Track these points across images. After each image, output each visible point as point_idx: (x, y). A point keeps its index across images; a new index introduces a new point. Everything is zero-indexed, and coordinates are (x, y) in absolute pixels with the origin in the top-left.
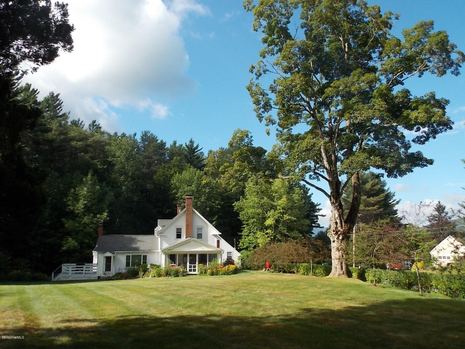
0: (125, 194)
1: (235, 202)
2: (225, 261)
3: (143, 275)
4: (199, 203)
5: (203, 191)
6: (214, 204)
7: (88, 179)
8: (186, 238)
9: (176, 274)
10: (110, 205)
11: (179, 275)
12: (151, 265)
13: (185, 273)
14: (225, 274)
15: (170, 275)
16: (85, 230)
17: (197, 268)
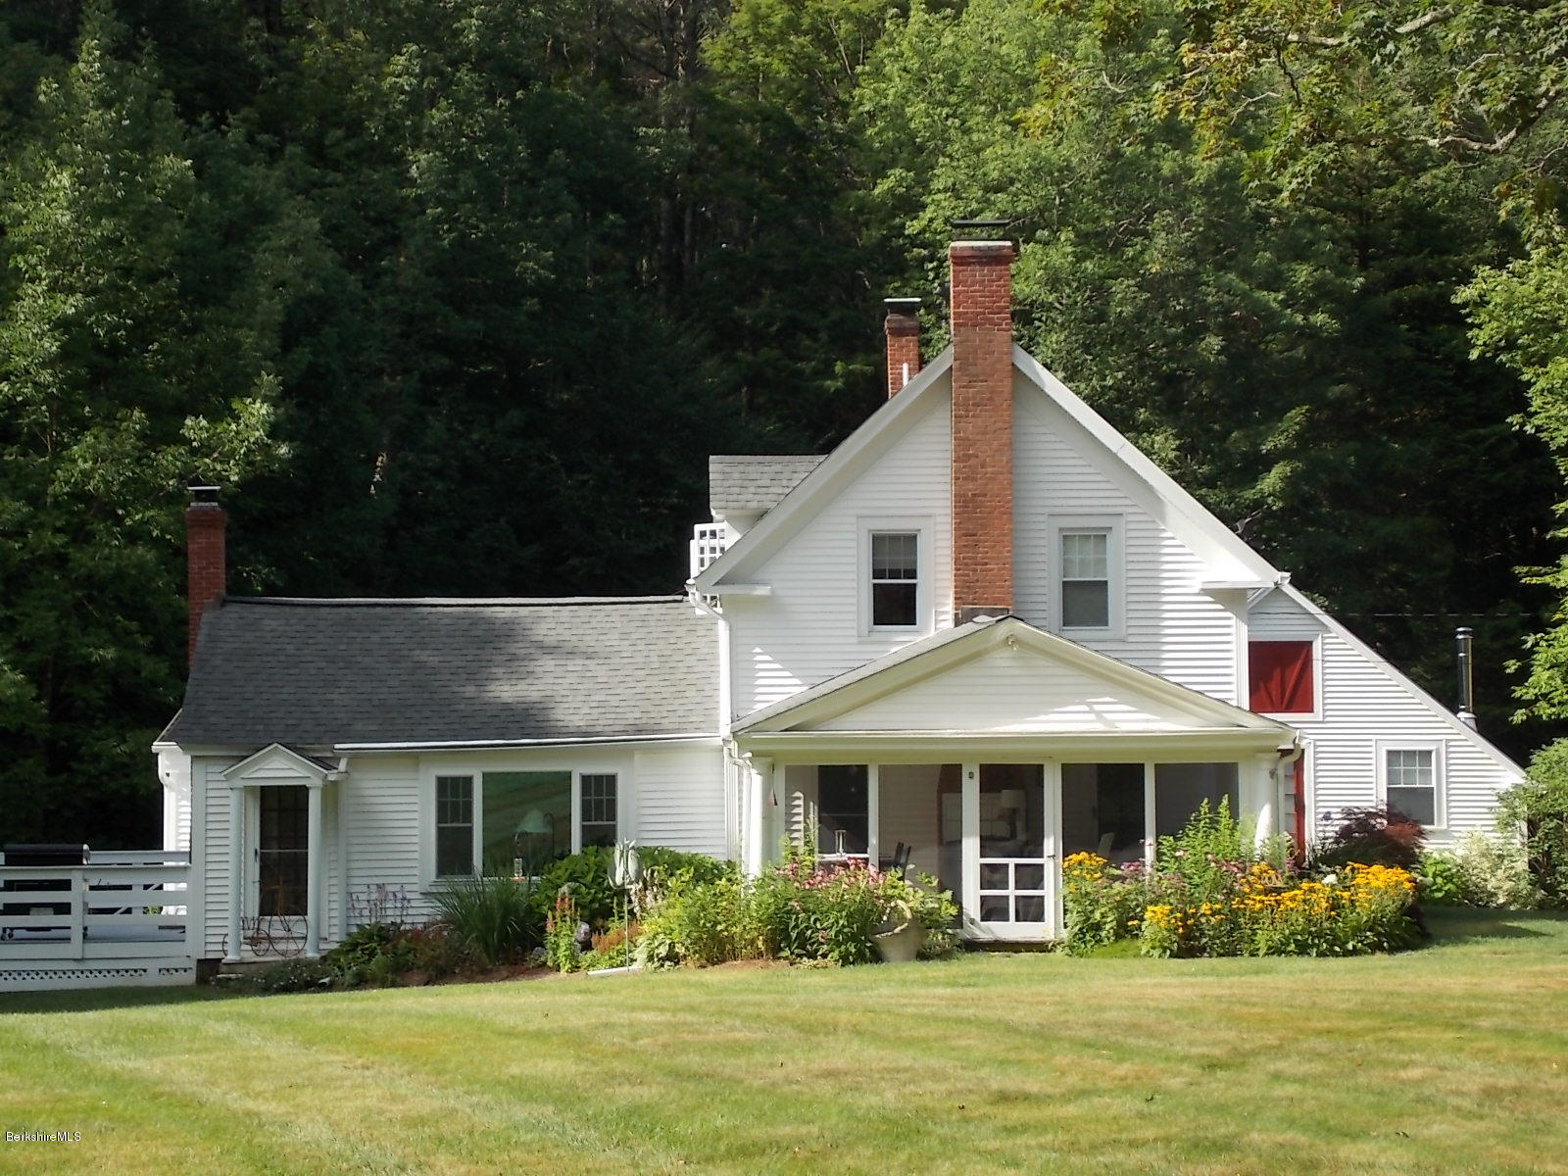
0: (437, 220)
1: (1484, 271)
2: (1332, 830)
3: (587, 946)
4: (1121, 288)
5: (1167, 168)
6: (1273, 299)
7: (83, 91)
8: (957, 623)
9: (853, 938)
10: (292, 332)
11: (889, 950)
12: (647, 856)
13: (937, 925)
14: (1303, 950)
15: (806, 948)
16: (83, 559)
17: (1051, 891)
